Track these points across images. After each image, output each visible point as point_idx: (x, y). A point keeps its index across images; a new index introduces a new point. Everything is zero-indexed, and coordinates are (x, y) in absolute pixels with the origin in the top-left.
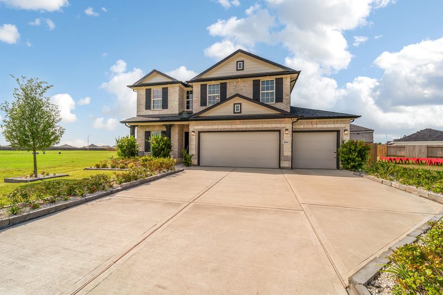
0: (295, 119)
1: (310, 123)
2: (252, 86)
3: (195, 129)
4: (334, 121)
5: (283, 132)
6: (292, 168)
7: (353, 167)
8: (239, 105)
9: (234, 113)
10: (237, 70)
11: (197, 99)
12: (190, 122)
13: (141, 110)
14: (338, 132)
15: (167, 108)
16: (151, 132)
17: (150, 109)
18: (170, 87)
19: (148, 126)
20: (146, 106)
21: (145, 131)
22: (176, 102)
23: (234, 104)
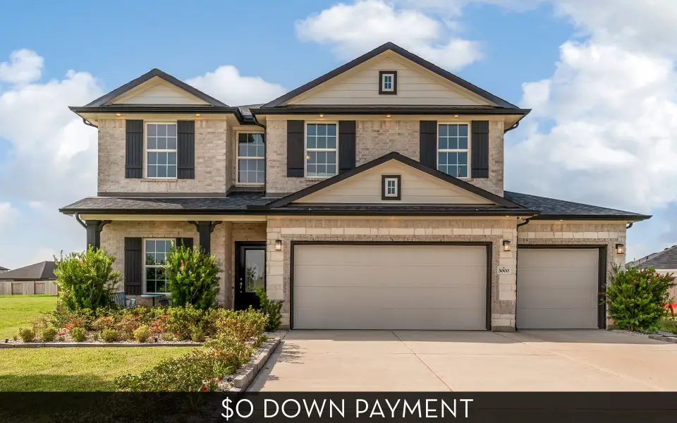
0: (522, 219)
1: (549, 229)
2: (417, 135)
3: (284, 236)
4: (596, 226)
5: (497, 247)
6: (516, 329)
7: (645, 324)
8: (396, 180)
9: (384, 198)
10: (381, 92)
11: (279, 158)
12: (269, 217)
13: (111, 178)
14: (602, 249)
15: (192, 176)
16: (144, 241)
17: (140, 176)
18: (201, 121)
19: (132, 224)
20: (127, 169)
21: (126, 238)
22: (220, 161)
23: (384, 177)
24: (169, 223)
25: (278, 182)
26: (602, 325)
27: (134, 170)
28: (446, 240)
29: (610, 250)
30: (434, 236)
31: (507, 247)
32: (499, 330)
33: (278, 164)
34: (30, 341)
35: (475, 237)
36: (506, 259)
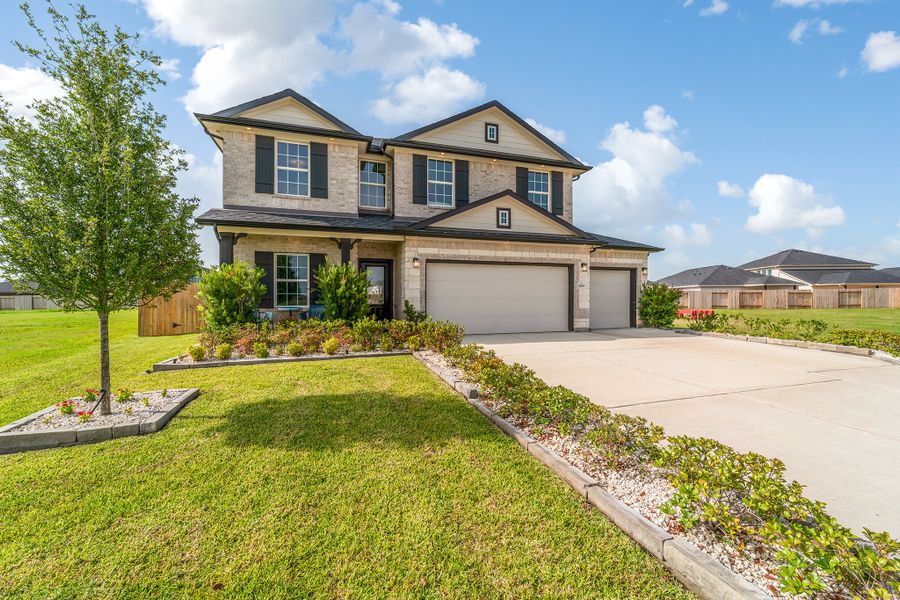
0: (592, 248)
2: (514, 178)
3: (421, 255)
5: (577, 268)
6: (591, 330)
8: (506, 212)
9: (498, 226)
10: (487, 140)
11: (405, 186)
12: (407, 237)
13: (239, 192)
14: (633, 271)
15: (325, 196)
16: (275, 255)
17: (271, 192)
18: (334, 145)
19: (264, 238)
20: (257, 183)
21: (256, 252)
22: (352, 184)
23: (498, 209)
24: (302, 239)
25: (405, 207)
26: (633, 324)
27: (264, 184)
28: (544, 262)
29: (639, 271)
30: (535, 259)
31: (585, 268)
32: (579, 331)
33: (404, 191)
34: (201, 360)
35: (563, 260)
36: (583, 277)
